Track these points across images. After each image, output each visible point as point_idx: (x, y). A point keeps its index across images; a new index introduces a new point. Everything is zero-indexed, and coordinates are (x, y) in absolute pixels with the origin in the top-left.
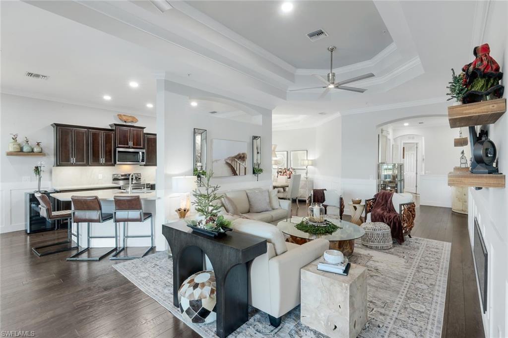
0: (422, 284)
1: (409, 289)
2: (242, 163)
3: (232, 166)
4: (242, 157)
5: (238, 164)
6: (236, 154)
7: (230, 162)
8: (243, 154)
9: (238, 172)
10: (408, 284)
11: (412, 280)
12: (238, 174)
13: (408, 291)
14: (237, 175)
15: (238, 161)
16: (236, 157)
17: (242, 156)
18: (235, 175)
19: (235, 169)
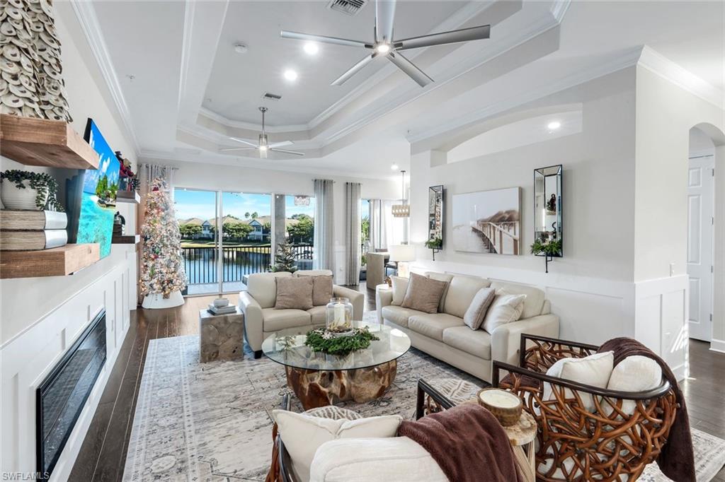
0: (168, 424)
1: (182, 407)
2: (506, 231)
3: (484, 235)
4: (506, 219)
5: (497, 234)
6: (493, 214)
7: (480, 229)
8: (507, 212)
9: (497, 247)
10: (186, 414)
11: (183, 423)
12: (498, 251)
13: (182, 403)
14: (495, 252)
15: (498, 227)
16: (493, 219)
17: (507, 216)
18: (491, 252)
19: (492, 240)
